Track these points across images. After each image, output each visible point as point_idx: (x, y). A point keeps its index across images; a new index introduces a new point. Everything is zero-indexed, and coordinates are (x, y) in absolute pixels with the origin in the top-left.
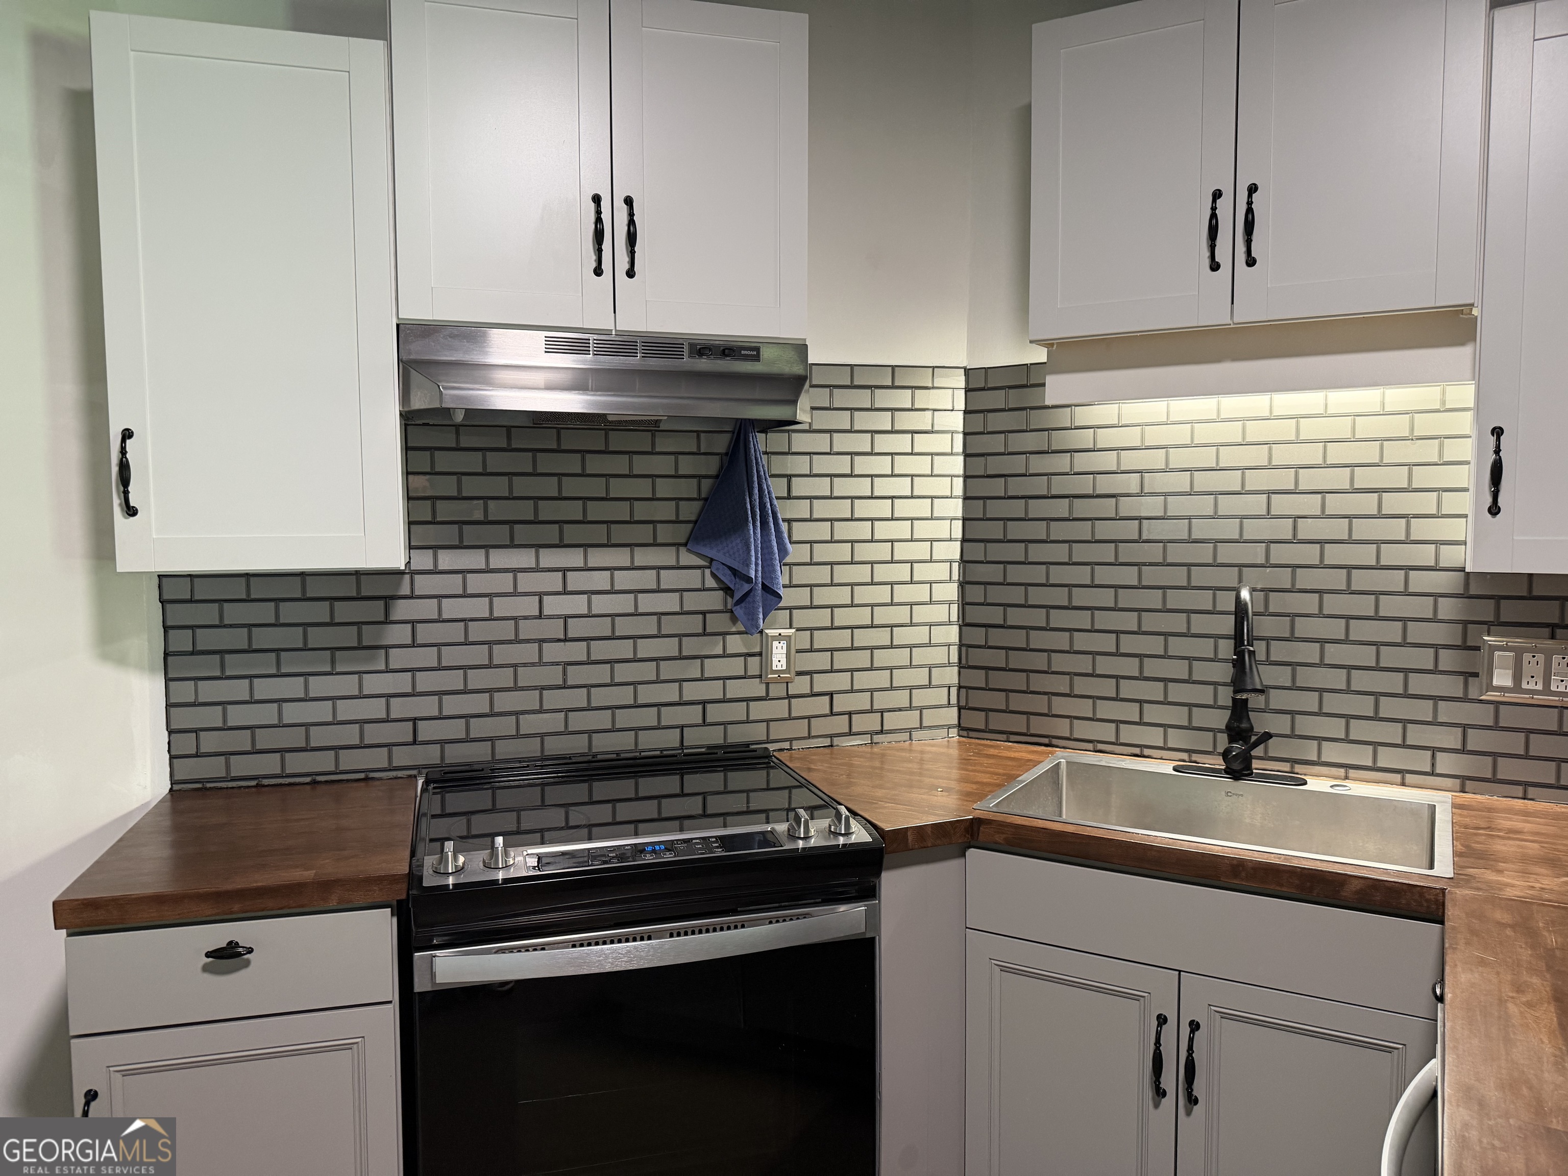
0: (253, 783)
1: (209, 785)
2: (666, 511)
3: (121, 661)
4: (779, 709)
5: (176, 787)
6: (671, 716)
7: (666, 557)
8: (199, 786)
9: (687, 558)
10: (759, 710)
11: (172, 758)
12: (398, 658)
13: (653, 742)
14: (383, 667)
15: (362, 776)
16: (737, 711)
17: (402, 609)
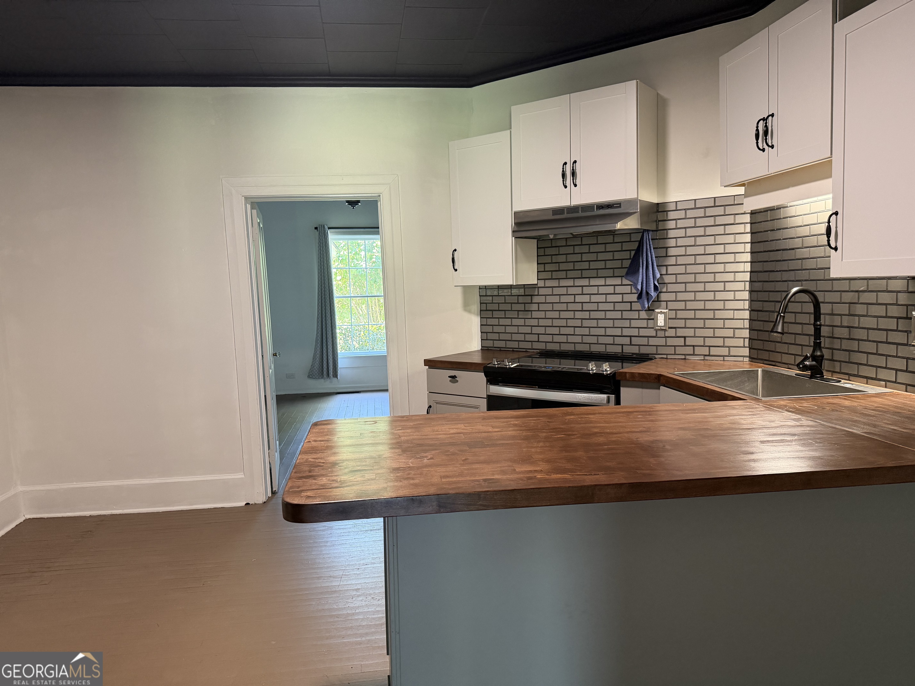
0: (499, 349)
1: (489, 348)
2: (618, 264)
3: (470, 312)
4: (662, 342)
5: (482, 348)
6: (618, 340)
7: (618, 281)
8: (487, 348)
9: (625, 282)
10: (652, 341)
11: (482, 340)
12: (535, 314)
13: (612, 349)
14: (530, 317)
15: (525, 350)
16: (644, 341)
17: (536, 299)
